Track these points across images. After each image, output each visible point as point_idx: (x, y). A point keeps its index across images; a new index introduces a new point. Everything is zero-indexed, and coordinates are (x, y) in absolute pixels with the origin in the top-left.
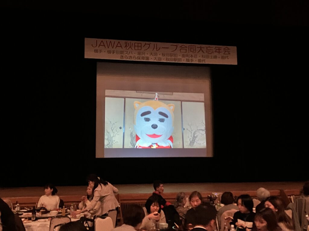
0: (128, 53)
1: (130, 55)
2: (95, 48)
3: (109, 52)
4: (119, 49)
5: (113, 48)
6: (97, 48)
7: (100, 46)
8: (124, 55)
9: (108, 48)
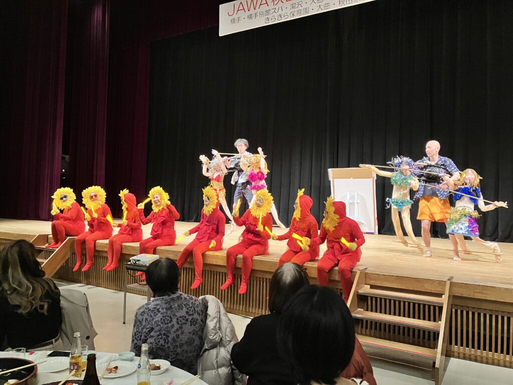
0: (276, 11)
1: (280, 12)
2: (232, 18)
3: (250, 17)
4: (264, 8)
5: (255, 9)
6: (235, 16)
7: (239, 12)
8: (270, 17)
9: (249, 11)
